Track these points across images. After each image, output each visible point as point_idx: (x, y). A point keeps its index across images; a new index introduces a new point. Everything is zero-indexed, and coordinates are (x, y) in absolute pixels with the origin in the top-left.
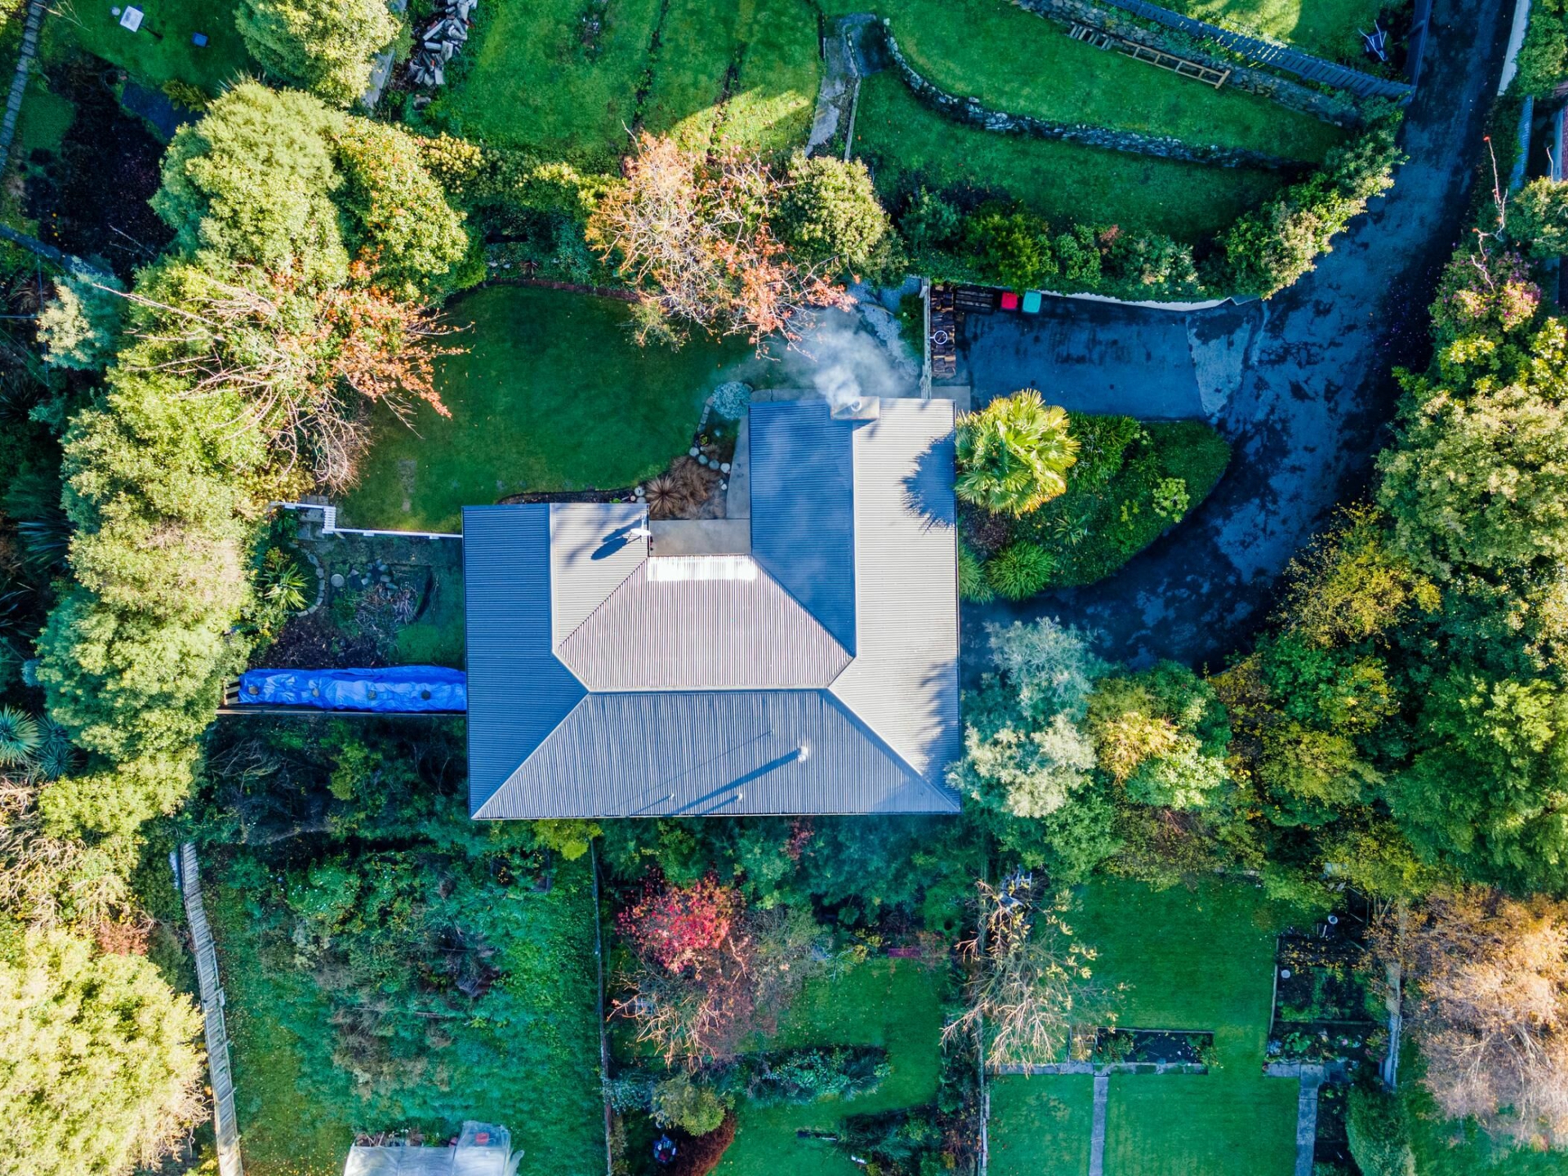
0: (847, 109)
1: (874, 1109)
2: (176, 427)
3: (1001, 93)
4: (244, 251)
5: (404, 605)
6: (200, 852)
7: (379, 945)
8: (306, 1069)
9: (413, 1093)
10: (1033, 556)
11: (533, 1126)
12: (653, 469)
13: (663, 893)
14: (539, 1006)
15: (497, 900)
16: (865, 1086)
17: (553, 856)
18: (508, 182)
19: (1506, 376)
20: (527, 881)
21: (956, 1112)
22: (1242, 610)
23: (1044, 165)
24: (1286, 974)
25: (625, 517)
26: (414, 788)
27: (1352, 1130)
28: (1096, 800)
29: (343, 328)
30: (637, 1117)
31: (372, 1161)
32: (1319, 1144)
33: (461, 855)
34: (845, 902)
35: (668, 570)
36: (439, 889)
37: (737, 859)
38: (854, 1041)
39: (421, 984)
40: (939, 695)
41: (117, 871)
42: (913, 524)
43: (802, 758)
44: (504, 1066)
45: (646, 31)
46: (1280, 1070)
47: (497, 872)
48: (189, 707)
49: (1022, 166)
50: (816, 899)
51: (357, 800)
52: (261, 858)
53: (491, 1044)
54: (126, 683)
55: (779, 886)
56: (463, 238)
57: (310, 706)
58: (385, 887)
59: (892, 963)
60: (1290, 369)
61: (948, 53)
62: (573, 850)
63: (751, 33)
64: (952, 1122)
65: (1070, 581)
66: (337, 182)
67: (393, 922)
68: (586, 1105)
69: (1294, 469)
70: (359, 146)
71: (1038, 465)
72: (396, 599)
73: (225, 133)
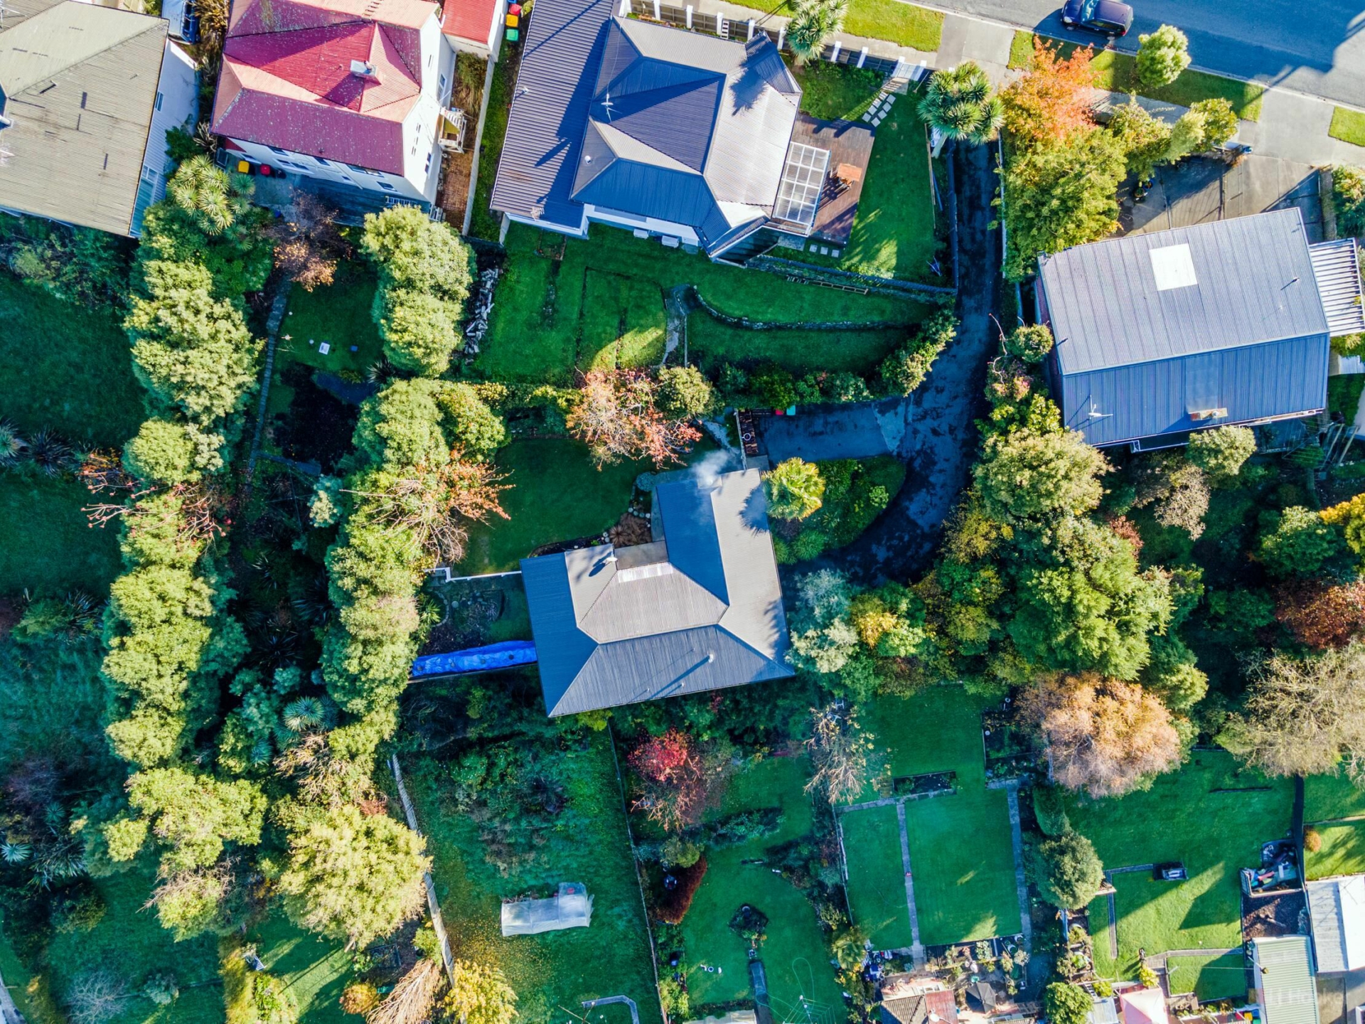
0: (682, 332)
1: (780, 842)
2: (383, 549)
3: (758, 313)
4: (405, 460)
5: (492, 612)
6: (400, 758)
7: (502, 793)
8: (471, 867)
9: (530, 871)
10: (813, 537)
11: (597, 880)
12: (611, 522)
13: (649, 741)
14: (591, 814)
15: (560, 759)
16: (774, 828)
17: (588, 730)
18: (521, 399)
19: (1023, 422)
20: (576, 747)
21: (824, 836)
22: (927, 546)
23: (785, 342)
24: (988, 733)
25: (602, 552)
26: (510, 706)
27: (1037, 811)
28: (863, 658)
29: (451, 484)
30: (653, 865)
31: (514, 911)
32: (1023, 821)
33: (539, 738)
34: (746, 731)
35: (627, 576)
36: (530, 758)
37: (685, 717)
38: (763, 805)
39: (527, 811)
40: (775, 617)
41: (365, 773)
42: (748, 534)
43: (710, 661)
44: (577, 849)
45: (576, 309)
46: (994, 785)
47: (559, 744)
48: (395, 683)
49: (775, 344)
50: (731, 732)
51: (481, 718)
52: (433, 756)
53: (568, 838)
54: (370, 676)
55: (710, 728)
56: (502, 430)
57: (451, 672)
58: (502, 762)
59: (776, 760)
60: (930, 422)
61: (729, 297)
62: (600, 725)
63: (628, 302)
64: (823, 842)
65: (836, 546)
66: (440, 417)
67: (507, 780)
68: (623, 864)
69: (941, 471)
70: (448, 398)
71: (806, 496)
72: (488, 608)
73: (392, 411)
